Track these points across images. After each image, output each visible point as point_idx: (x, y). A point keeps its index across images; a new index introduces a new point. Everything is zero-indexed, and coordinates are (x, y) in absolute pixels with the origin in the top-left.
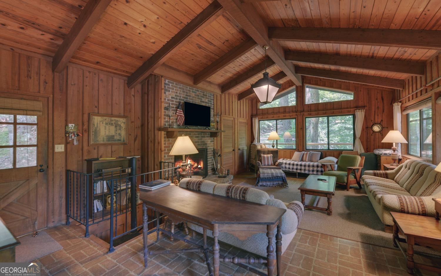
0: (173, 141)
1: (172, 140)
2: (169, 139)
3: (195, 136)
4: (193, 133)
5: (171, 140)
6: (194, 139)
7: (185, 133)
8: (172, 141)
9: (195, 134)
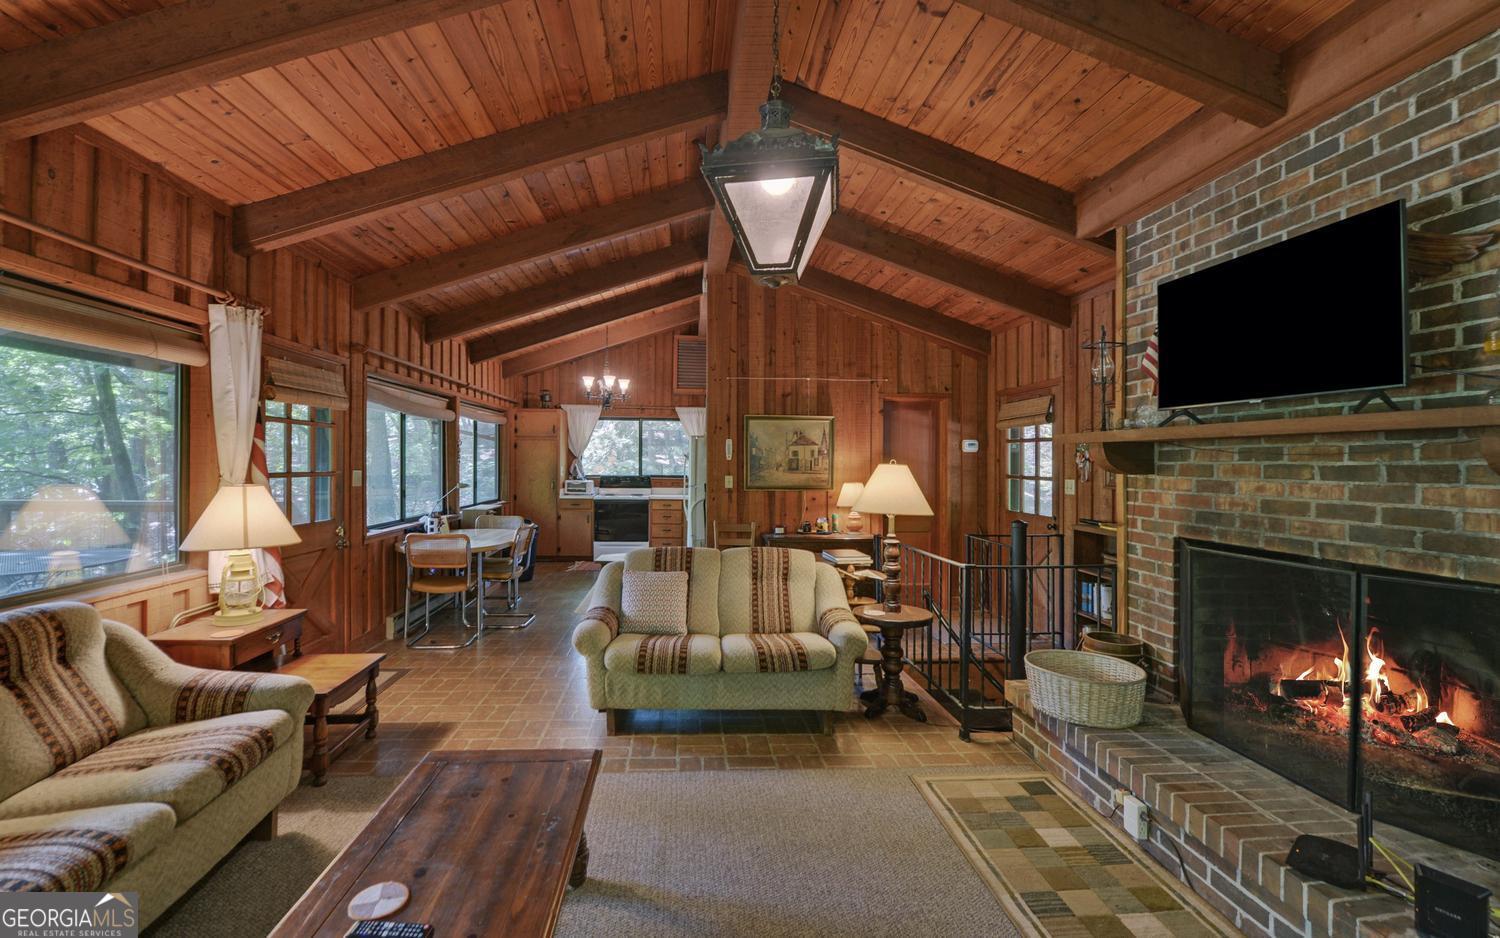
0: (1166, 485)
1: (1162, 481)
2: (1150, 476)
3: (1321, 468)
4: (1303, 447)
5: (1157, 484)
6: (1317, 489)
7: (1237, 448)
8: (1162, 487)
9: (1315, 454)
